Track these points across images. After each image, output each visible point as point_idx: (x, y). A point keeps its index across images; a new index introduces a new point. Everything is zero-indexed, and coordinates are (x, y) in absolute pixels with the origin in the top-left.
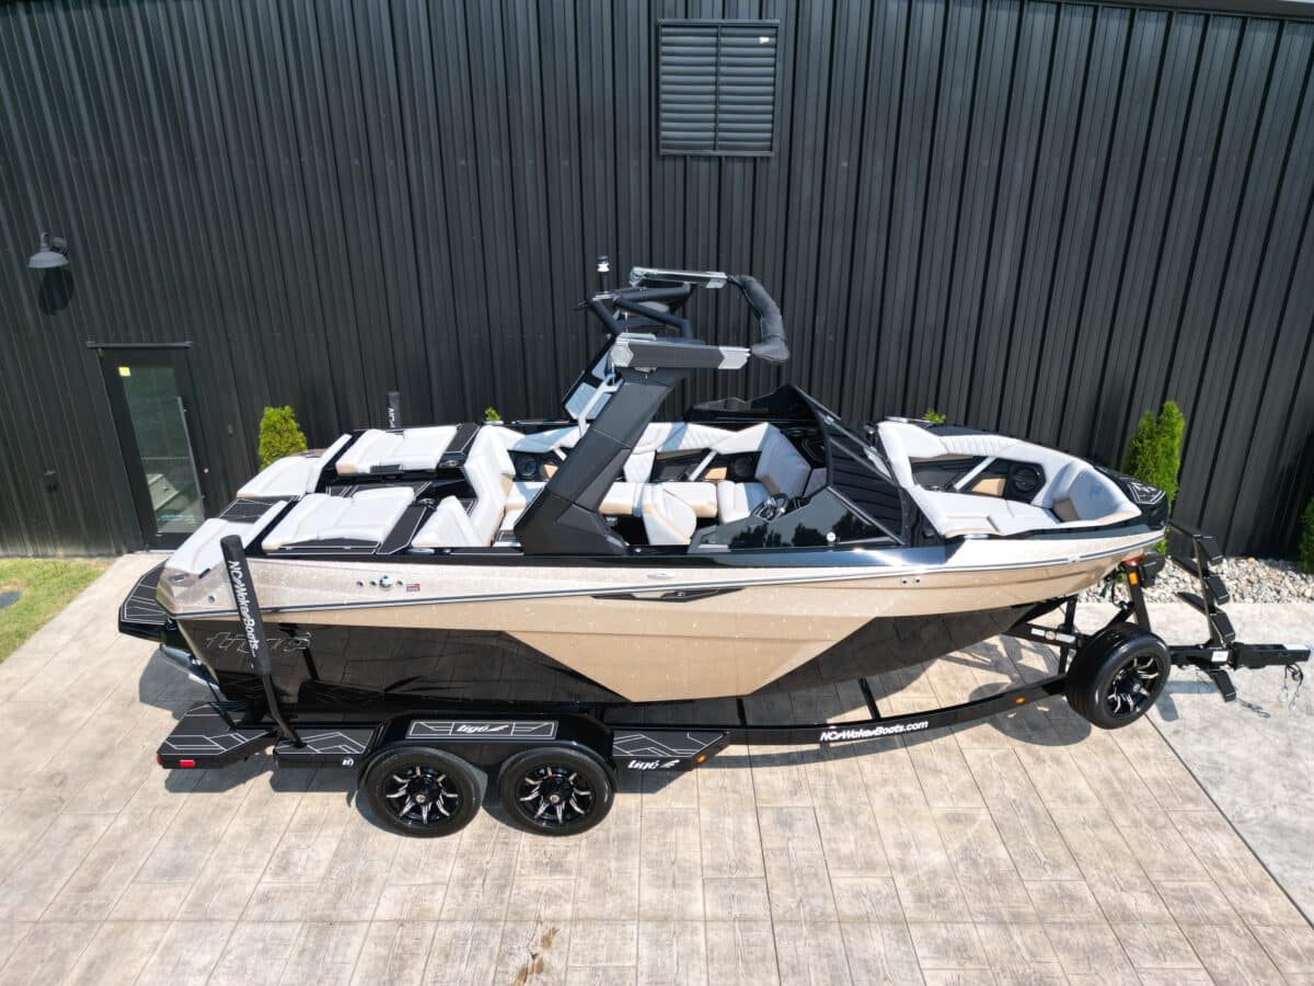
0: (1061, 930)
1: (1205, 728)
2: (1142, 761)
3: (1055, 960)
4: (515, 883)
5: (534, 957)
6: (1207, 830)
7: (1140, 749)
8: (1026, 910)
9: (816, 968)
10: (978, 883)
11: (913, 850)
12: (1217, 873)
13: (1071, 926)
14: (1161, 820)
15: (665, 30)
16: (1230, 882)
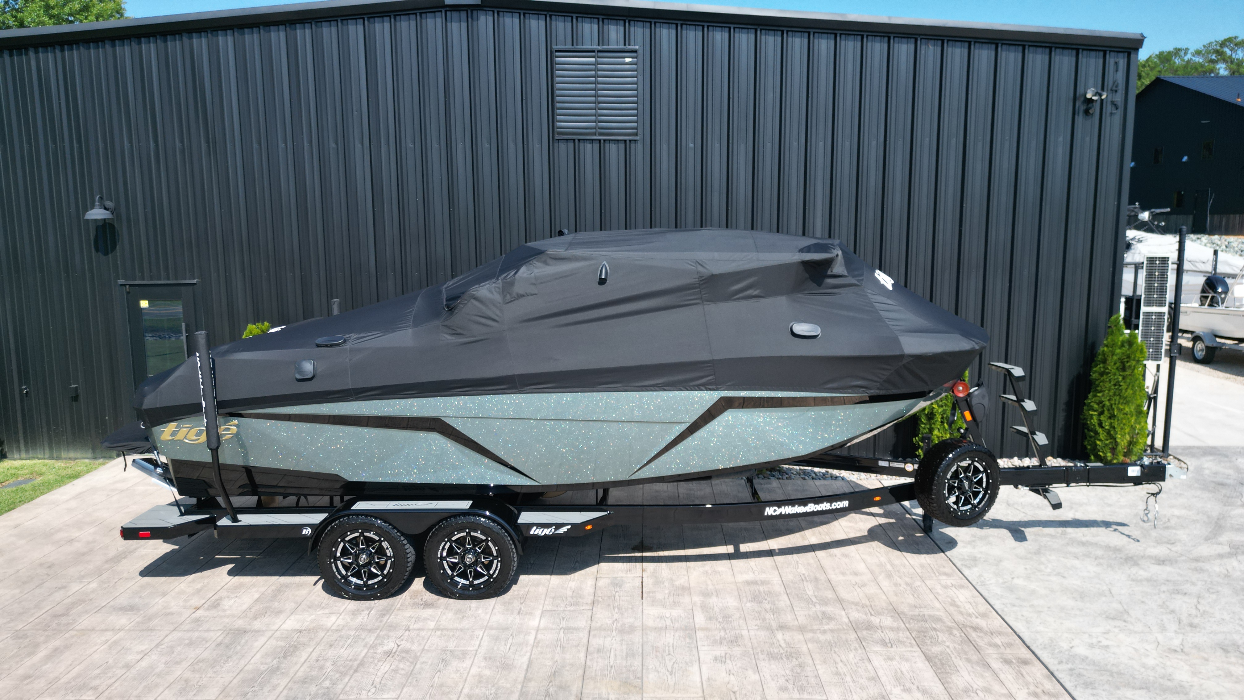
3: (806, 646)
4: (394, 613)
5: (398, 646)
6: (953, 589)
10: (759, 613)
12: (952, 609)
13: (824, 632)
14: (918, 583)
15: (557, 54)
16: (961, 613)
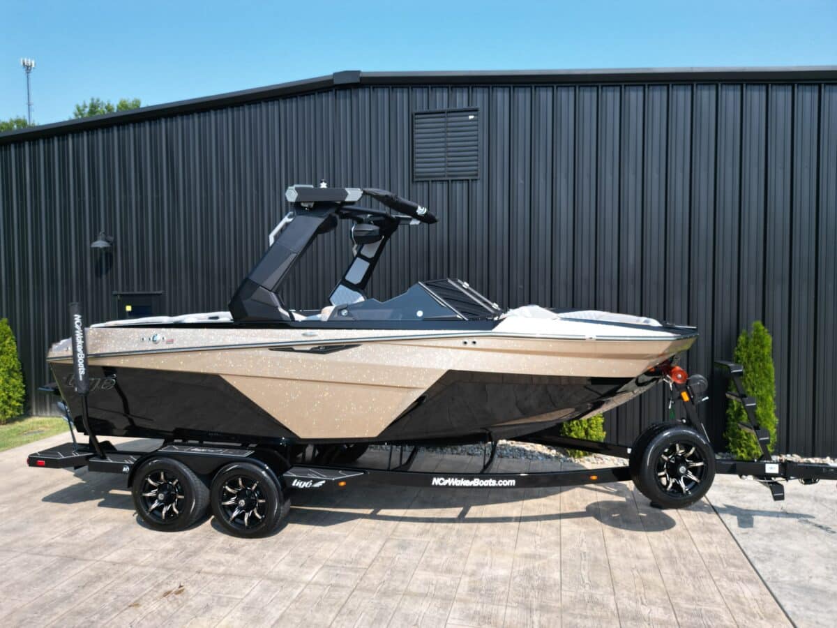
0: (576, 618)
1: (771, 534)
2: (706, 545)
4: (199, 555)
6: (741, 583)
7: (708, 539)
8: (553, 605)
9: (367, 614)
11: (487, 569)
13: (585, 617)
14: (702, 574)
15: (417, 116)
16: (743, 611)
